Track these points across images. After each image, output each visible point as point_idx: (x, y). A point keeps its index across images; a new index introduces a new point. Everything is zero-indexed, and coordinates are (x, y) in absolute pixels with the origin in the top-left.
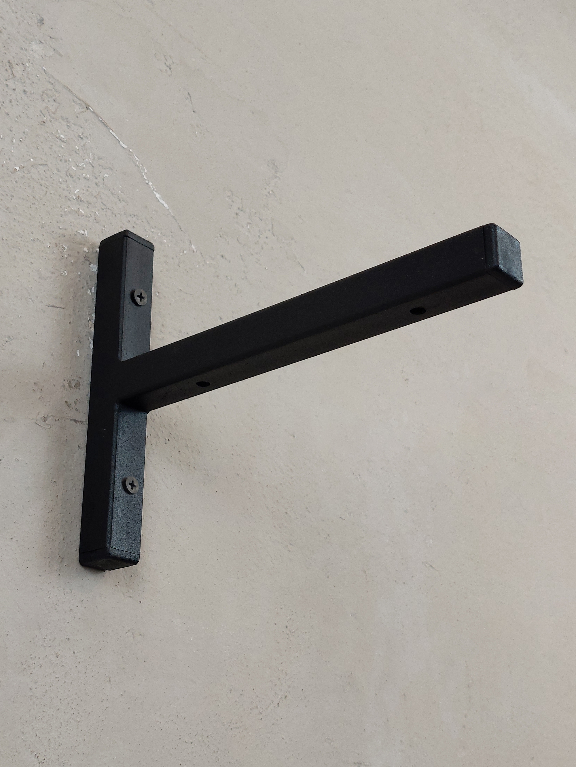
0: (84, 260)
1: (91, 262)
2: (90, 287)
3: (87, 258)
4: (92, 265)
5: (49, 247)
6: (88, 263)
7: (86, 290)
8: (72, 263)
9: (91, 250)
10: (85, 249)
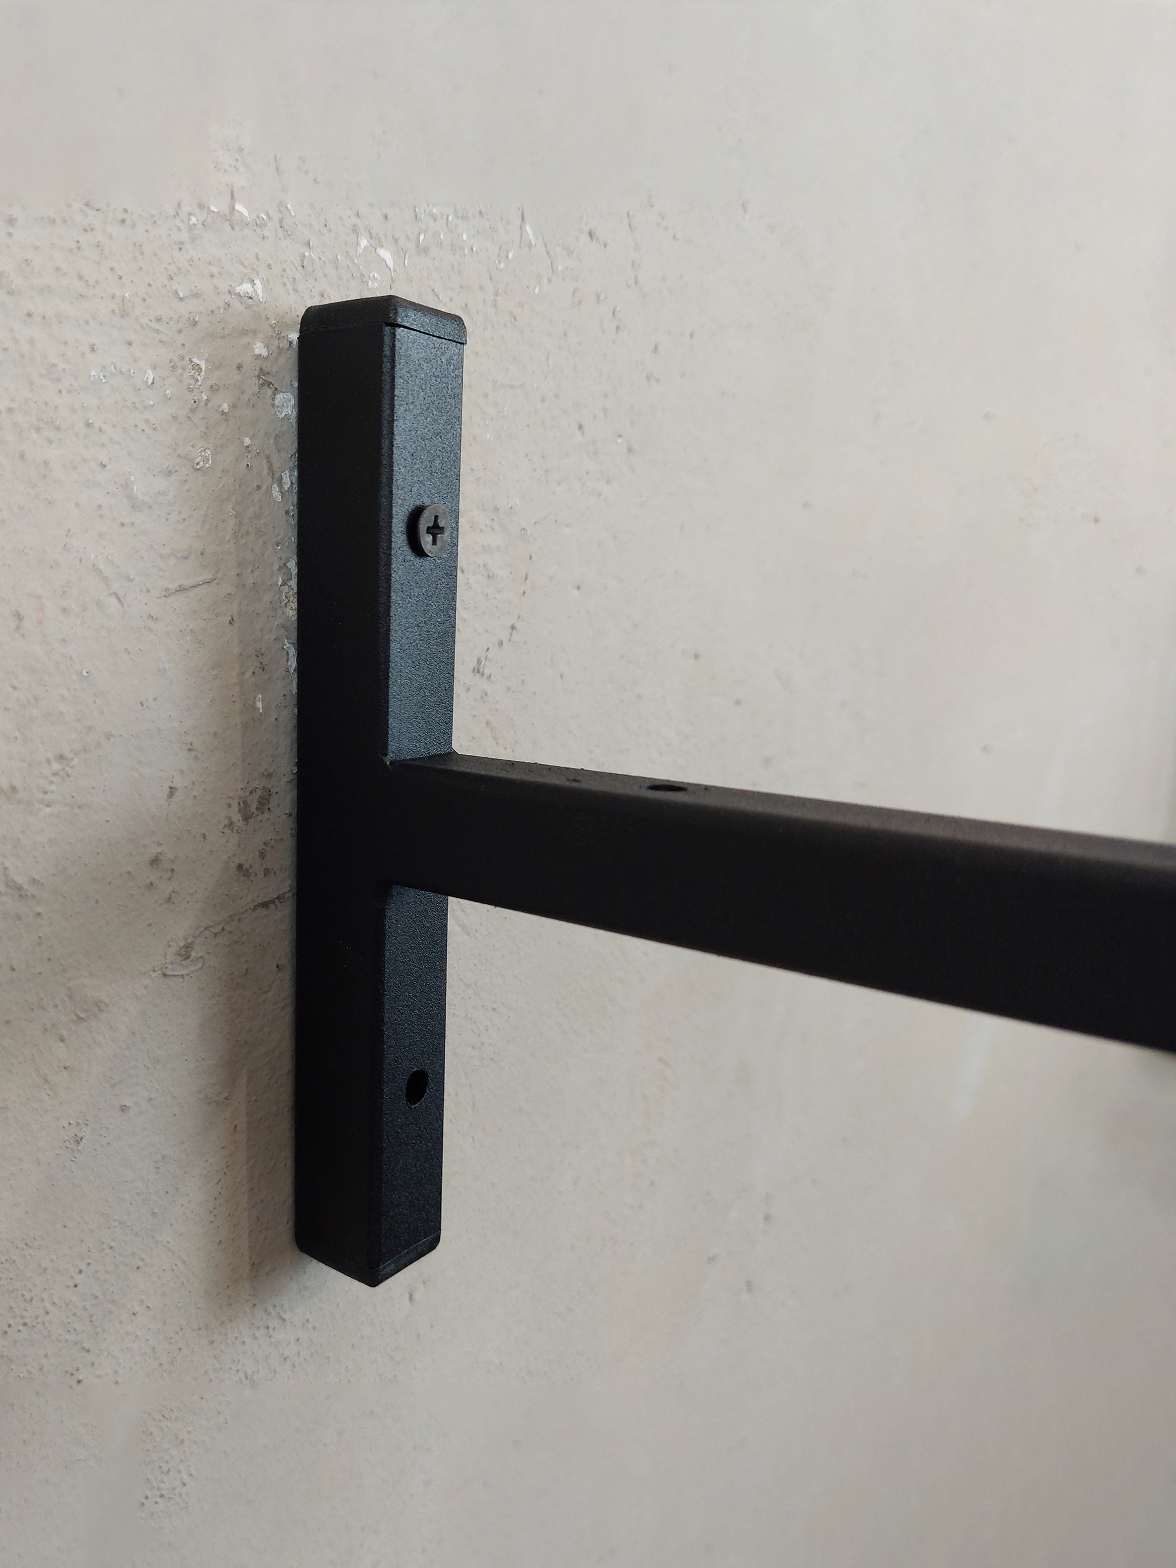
0: (256, 389)
1: (276, 389)
2: (277, 476)
3: (265, 381)
4: (279, 397)
5: (152, 383)
6: (270, 392)
7: (269, 489)
8: (223, 413)
9: (276, 343)
10: (259, 349)
